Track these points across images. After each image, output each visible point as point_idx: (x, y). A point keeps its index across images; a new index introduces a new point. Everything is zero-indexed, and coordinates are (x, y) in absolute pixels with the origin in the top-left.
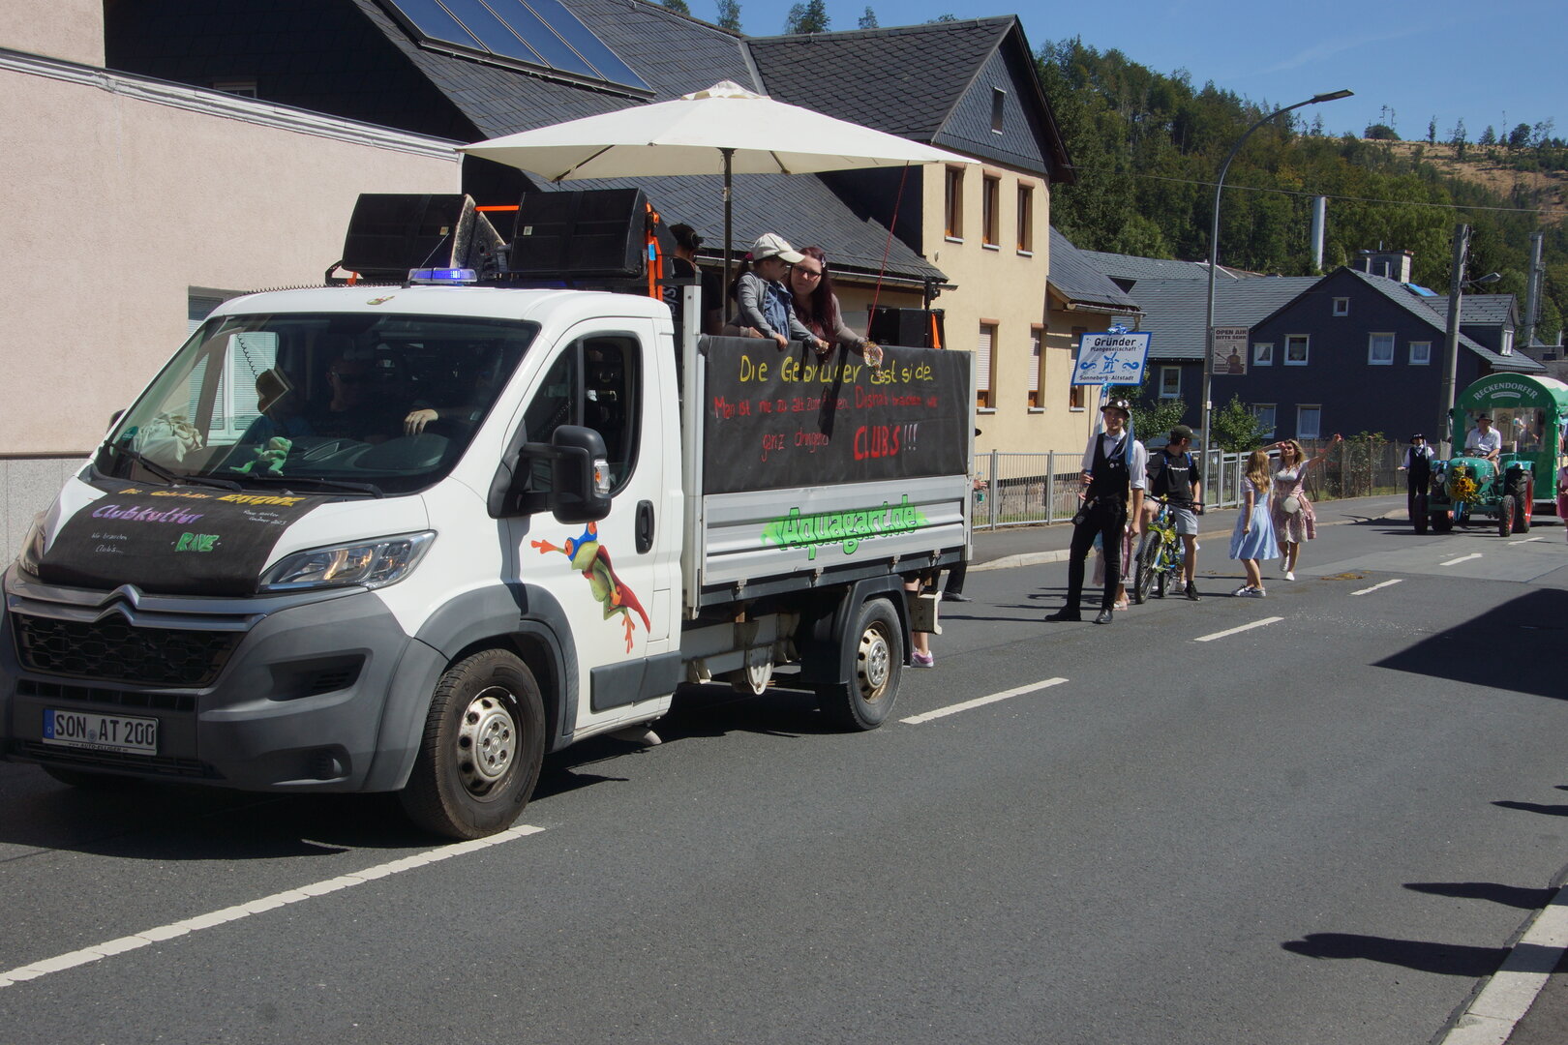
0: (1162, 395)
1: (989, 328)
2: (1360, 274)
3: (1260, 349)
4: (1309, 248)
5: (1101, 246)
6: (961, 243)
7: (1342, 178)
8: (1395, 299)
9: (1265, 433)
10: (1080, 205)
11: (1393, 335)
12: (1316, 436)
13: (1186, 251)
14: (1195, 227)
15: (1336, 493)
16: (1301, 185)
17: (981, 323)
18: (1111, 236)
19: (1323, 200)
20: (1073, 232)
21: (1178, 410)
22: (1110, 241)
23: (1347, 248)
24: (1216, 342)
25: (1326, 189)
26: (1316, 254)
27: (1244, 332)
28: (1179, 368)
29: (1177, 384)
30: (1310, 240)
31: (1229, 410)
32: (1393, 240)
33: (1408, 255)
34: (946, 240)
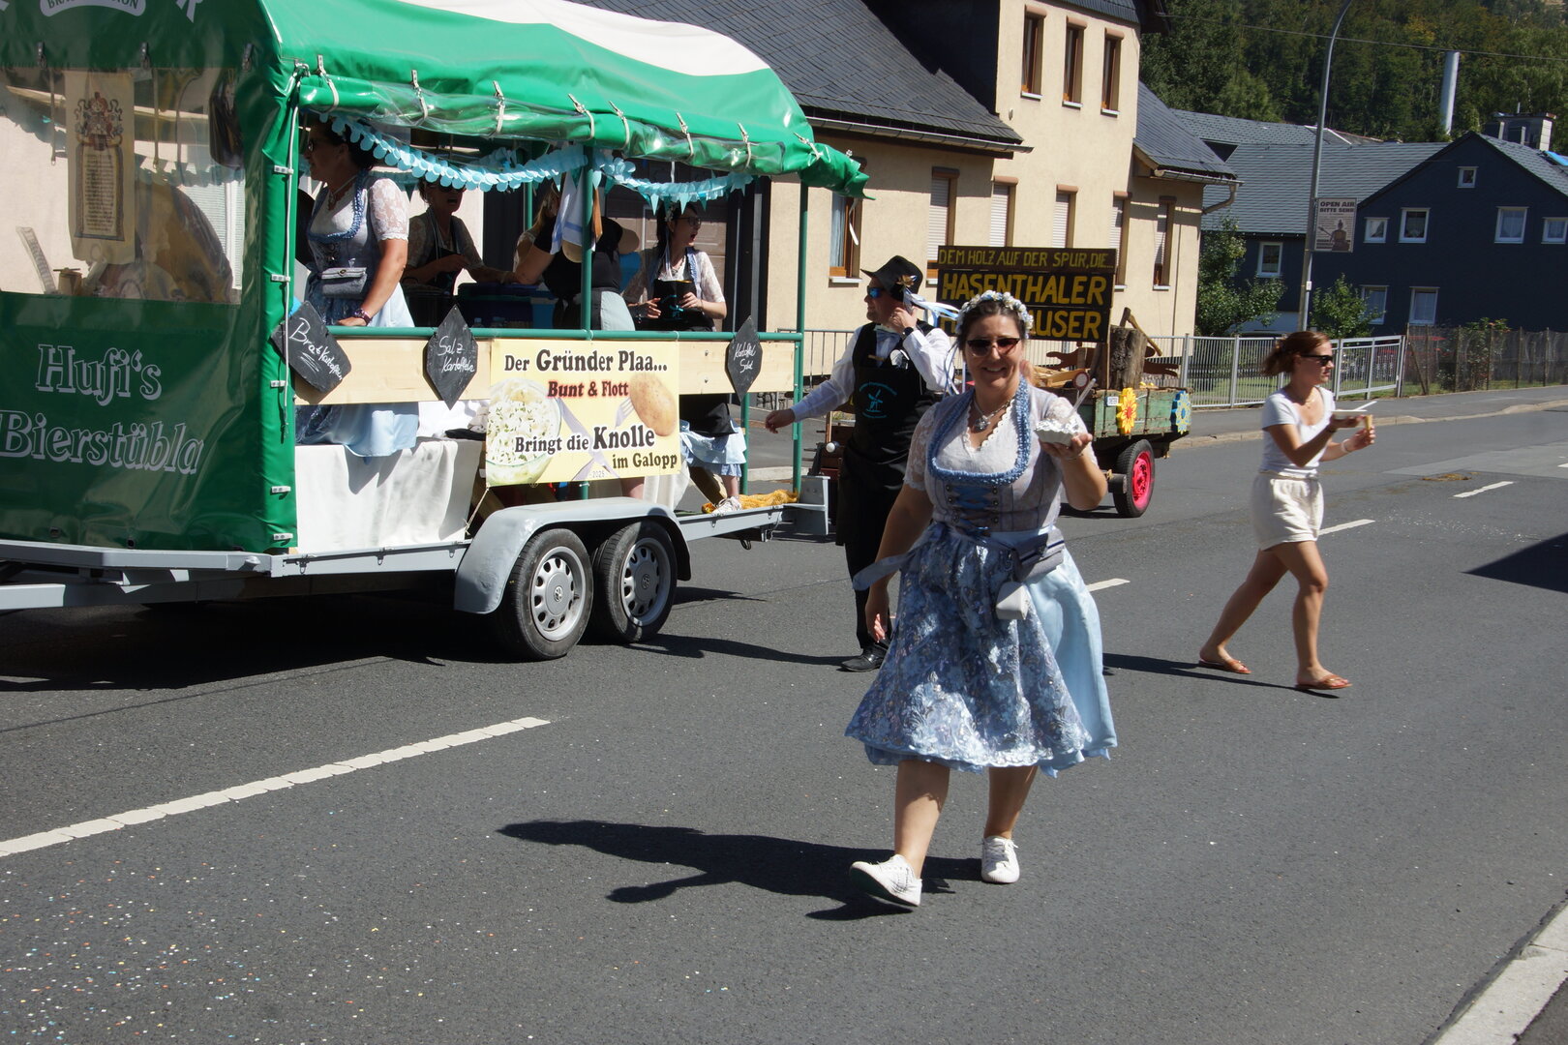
0: (1260, 273)
1: (1067, 196)
2: (1492, 140)
3: (1373, 225)
4: (1436, 111)
5: (1199, 107)
6: (1039, 100)
7: (1481, 30)
8: (1530, 170)
9: (1373, 318)
10: (1179, 59)
11: (1525, 210)
12: (1431, 323)
13: (1298, 112)
14: (1309, 87)
15: (1449, 386)
16: (1433, 39)
17: (1058, 190)
18: (1212, 95)
19: (1456, 56)
20: (1169, 90)
21: (1276, 291)
22: (1210, 100)
23: (1480, 110)
24: (1320, 215)
25: (1460, 44)
26: (1444, 118)
27: (1352, 204)
28: (1281, 244)
29: (1277, 262)
30: (1440, 102)
31: (1334, 292)
32: (1533, 102)
33: (1549, 119)
34: (1022, 97)
